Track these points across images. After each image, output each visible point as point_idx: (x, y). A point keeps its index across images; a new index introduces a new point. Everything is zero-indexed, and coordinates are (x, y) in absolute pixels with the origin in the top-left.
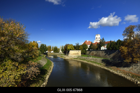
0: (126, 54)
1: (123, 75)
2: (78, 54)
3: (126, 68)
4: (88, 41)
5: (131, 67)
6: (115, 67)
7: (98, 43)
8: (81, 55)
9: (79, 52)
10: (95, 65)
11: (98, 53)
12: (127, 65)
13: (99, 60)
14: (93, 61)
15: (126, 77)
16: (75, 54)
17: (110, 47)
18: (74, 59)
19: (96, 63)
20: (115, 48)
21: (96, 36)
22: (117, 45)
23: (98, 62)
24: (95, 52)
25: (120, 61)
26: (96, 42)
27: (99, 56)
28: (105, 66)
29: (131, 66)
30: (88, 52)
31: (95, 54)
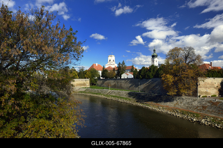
0: (172, 85)
1: (169, 112)
2: (84, 84)
3: (168, 103)
4: (97, 65)
5: (175, 102)
6: (153, 103)
7: (114, 69)
8: (89, 87)
9: (87, 82)
10: (120, 100)
11: (118, 83)
12: (169, 99)
13: (124, 93)
14: (114, 95)
15: (174, 114)
16: (81, 85)
17: (140, 74)
18: (80, 93)
19: (121, 98)
20: (148, 76)
21: (109, 58)
22: (150, 72)
23: (125, 97)
24: (112, 82)
25: (156, 94)
26: (108, 66)
27: (121, 88)
28: (137, 101)
29: (174, 100)
30: (99, 82)
31: (113, 84)
